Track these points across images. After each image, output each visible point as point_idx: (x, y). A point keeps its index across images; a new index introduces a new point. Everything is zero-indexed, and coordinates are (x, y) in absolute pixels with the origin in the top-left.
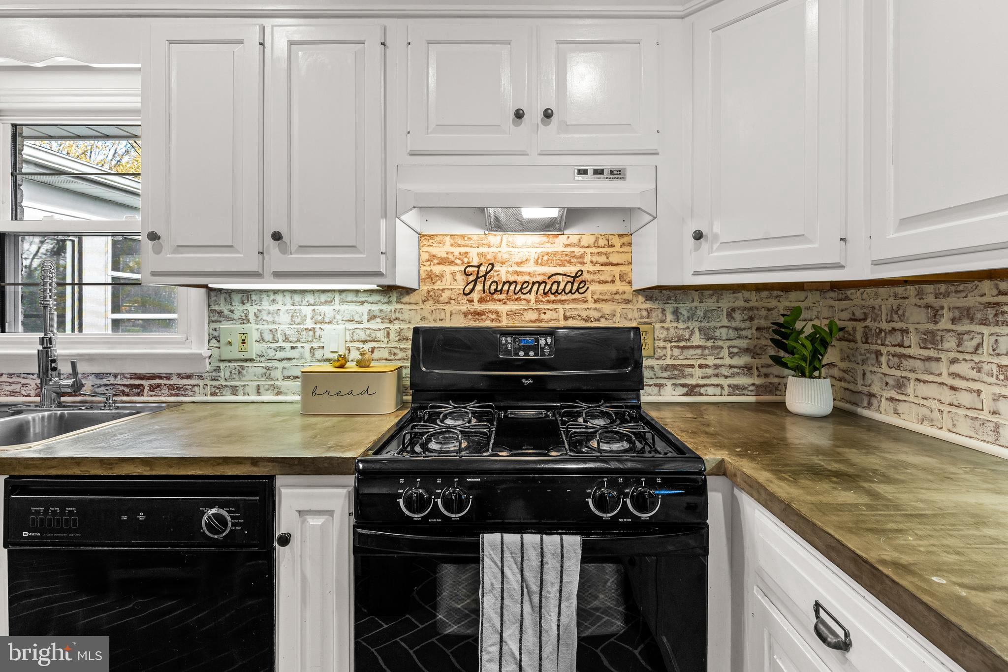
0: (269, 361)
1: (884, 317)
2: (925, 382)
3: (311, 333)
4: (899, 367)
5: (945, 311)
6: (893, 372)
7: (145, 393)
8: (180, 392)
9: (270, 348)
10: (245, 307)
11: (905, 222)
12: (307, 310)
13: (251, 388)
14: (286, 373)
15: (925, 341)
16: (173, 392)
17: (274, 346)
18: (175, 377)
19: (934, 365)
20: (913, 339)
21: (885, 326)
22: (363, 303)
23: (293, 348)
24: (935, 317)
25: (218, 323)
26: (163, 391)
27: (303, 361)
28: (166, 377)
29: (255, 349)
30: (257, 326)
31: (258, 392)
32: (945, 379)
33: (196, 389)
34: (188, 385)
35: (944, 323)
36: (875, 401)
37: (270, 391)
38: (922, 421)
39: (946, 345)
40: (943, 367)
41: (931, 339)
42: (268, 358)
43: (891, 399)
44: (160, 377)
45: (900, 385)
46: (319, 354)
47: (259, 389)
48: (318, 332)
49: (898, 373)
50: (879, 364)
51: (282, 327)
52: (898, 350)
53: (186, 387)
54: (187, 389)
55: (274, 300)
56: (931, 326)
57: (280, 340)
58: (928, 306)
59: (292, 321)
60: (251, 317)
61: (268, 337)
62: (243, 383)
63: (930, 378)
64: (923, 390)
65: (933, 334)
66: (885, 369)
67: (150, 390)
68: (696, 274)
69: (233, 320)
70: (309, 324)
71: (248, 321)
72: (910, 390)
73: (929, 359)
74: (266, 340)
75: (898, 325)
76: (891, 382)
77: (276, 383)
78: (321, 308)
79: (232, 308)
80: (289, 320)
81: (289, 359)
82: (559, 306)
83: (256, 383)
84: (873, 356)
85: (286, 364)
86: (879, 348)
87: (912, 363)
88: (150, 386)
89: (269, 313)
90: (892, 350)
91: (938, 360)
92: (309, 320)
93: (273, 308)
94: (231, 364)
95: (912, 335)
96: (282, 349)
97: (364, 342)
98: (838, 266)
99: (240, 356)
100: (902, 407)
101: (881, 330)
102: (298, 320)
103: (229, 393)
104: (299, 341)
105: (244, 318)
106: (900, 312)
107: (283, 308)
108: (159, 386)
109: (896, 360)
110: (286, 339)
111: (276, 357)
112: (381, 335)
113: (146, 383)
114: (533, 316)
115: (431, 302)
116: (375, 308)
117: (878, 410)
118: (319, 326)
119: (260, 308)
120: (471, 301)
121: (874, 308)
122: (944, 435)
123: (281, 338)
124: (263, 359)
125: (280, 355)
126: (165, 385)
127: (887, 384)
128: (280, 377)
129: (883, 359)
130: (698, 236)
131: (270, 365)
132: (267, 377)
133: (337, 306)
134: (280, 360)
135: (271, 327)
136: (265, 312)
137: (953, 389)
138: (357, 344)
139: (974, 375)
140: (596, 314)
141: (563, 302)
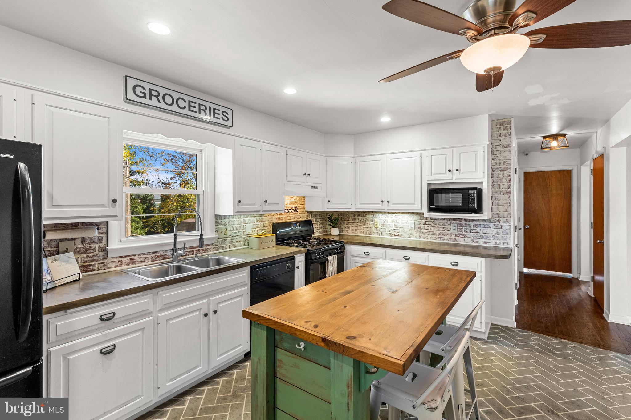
1: (345, 215)
2: (353, 226)
3: (243, 227)
6: (347, 225)
8: (206, 251)
10: (225, 220)
11: (361, 204)
12: (242, 220)
13: (227, 247)
14: (237, 240)
17: (233, 232)
18: (204, 246)
19: (354, 224)
20: (351, 219)
21: (345, 217)
22: (255, 217)
23: (238, 232)
24: (354, 216)
25: (217, 226)
27: (241, 236)
29: (229, 233)
30: (229, 226)
33: (211, 249)
35: (356, 217)
36: (343, 231)
37: (233, 247)
38: (352, 233)
39: (356, 220)
40: (356, 224)
41: (354, 219)
42: (232, 236)
43: (345, 230)
45: (348, 228)
46: (245, 233)
47: (230, 246)
48: (245, 226)
49: (348, 225)
50: (344, 224)
51: (236, 226)
52: (348, 221)
54: (208, 250)
55: (233, 217)
60: (227, 223)
61: (232, 229)
62: (225, 245)
63: (354, 226)
64: (353, 228)
65: (354, 218)
66: (345, 225)
67: (196, 252)
68: (328, 209)
69: (222, 224)
70: (242, 225)
71: (226, 225)
72: (350, 228)
73: (354, 222)
75: (348, 217)
76: (346, 227)
77: (235, 244)
78: (245, 219)
79: (222, 221)
80: (237, 224)
81: (238, 236)
82: (293, 215)
85: (237, 237)
86: (344, 221)
87: (350, 223)
88: (196, 250)
90: (347, 221)
91: (355, 222)
92: (242, 223)
94: (222, 239)
96: (236, 233)
97: (256, 228)
98: (351, 209)
99: (225, 236)
100: (349, 231)
102: (240, 223)
104: (240, 230)
107: (236, 220)
108: (199, 250)
109: (348, 223)
110: (237, 230)
112: (259, 226)
113: (194, 250)
114: (289, 218)
115: (270, 216)
116: (258, 218)
117: (344, 233)
118: (245, 225)
119: (229, 220)
120: (278, 215)
123: (235, 229)
124: (230, 237)
125: (235, 235)
128: (235, 242)
129: (345, 223)
130: (329, 201)
131: (233, 238)
132: (232, 242)
133: (249, 218)
134: (235, 236)
135: (233, 226)
136: (231, 221)
137: (357, 227)
138: (255, 229)
139: (360, 224)
140: (299, 217)
141: (294, 214)
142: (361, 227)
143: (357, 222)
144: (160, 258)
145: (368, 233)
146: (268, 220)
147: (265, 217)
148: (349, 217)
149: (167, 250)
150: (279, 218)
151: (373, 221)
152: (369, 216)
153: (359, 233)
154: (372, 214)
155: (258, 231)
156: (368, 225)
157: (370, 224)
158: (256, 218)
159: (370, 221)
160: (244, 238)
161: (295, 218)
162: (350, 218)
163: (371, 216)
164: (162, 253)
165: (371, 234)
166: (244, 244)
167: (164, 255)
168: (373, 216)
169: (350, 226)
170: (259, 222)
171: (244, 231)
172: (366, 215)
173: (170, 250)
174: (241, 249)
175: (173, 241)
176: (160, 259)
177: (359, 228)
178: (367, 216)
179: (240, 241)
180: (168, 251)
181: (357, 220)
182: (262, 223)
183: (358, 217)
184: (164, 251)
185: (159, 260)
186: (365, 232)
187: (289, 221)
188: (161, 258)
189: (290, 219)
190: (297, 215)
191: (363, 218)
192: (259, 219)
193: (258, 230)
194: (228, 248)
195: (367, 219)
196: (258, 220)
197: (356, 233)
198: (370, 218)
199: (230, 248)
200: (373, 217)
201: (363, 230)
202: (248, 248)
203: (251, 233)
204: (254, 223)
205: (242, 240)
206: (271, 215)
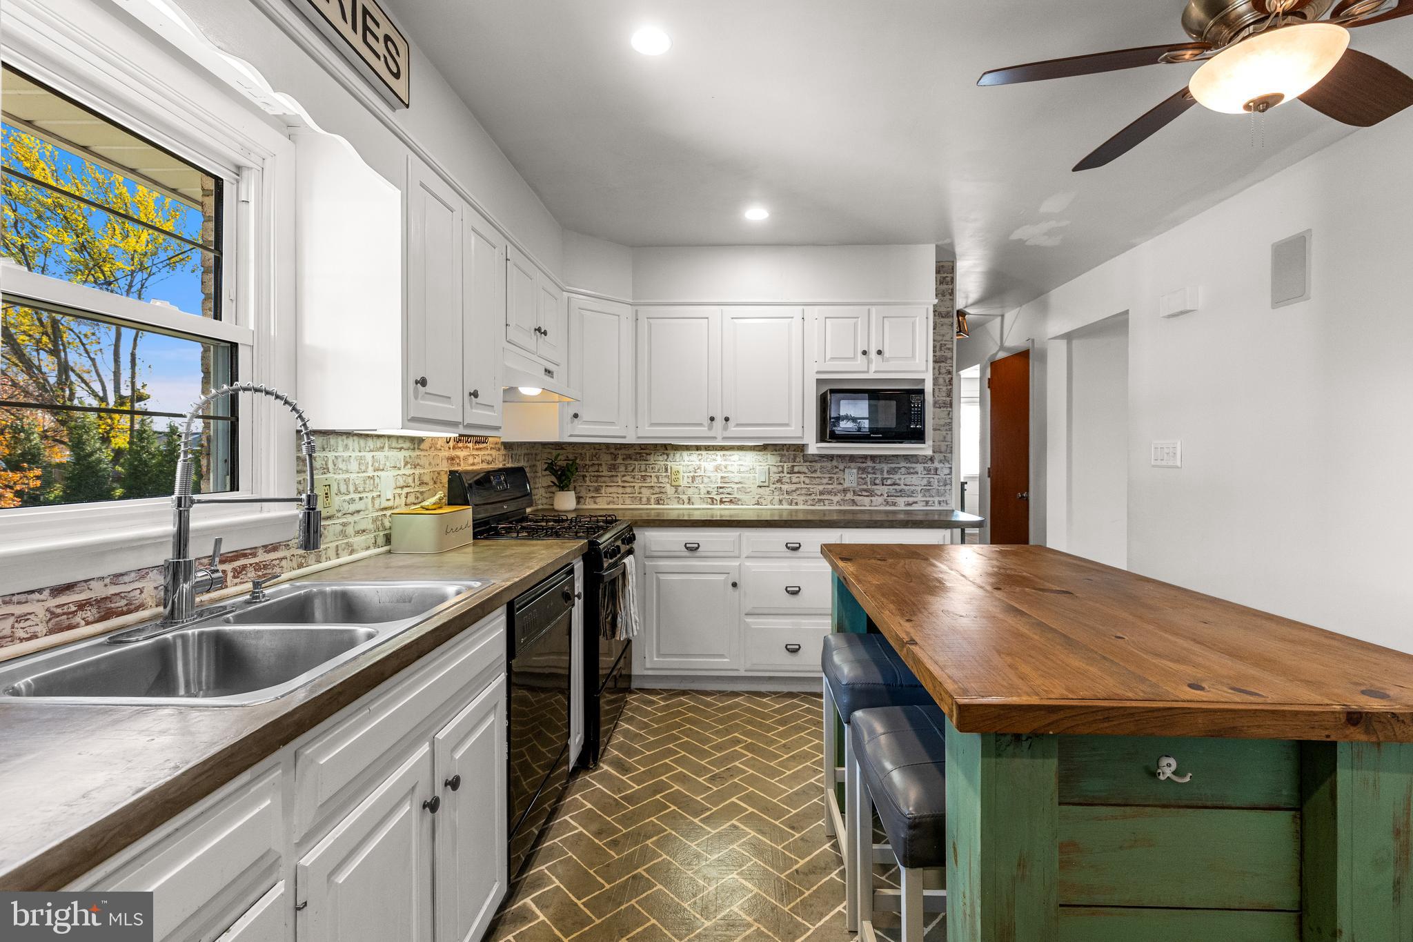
0: (345, 516)
2: (610, 486)
3: (372, 481)
4: (597, 481)
5: (620, 456)
6: (594, 484)
7: (229, 583)
9: (344, 501)
10: (324, 454)
11: (652, 425)
12: (369, 456)
13: (331, 553)
14: (358, 528)
15: (610, 468)
16: (260, 573)
17: (347, 498)
18: (260, 551)
19: (615, 479)
20: (604, 468)
21: (588, 462)
22: (401, 449)
23: (361, 499)
24: (615, 458)
25: (303, 474)
26: (249, 575)
27: (367, 512)
28: (251, 554)
29: (336, 502)
30: (336, 476)
31: (337, 554)
32: (620, 484)
33: (284, 563)
34: (276, 560)
35: (619, 461)
36: (582, 500)
37: (346, 550)
38: (608, 504)
39: (620, 470)
40: (619, 479)
41: (613, 468)
42: (344, 512)
43: (592, 497)
44: (245, 556)
45: (597, 490)
46: (377, 502)
47: (337, 550)
48: (377, 480)
49: (596, 484)
50: (585, 482)
51: (353, 476)
52: (596, 473)
53: (274, 562)
54: (274, 565)
55: (346, 445)
56: (613, 462)
57: (352, 492)
58: (611, 453)
59: (360, 469)
60: (331, 466)
61: (343, 488)
62: (325, 546)
63: (613, 484)
64: (609, 490)
65: (614, 465)
66: (588, 483)
67: (234, 577)
68: (571, 436)
70: (370, 473)
71: (328, 471)
72: (603, 491)
73: (613, 476)
74: (342, 492)
75: (596, 462)
76: (592, 489)
77: (350, 540)
78: (378, 454)
80: (357, 470)
81: (358, 512)
82: (479, 453)
83: (334, 544)
84: (581, 478)
85: (356, 517)
86: (584, 473)
87: (603, 478)
88: (234, 570)
89: (343, 461)
90: (593, 474)
91: (617, 476)
92: (370, 469)
93: (346, 454)
95: (603, 466)
96: (353, 501)
97: (402, 488)
98: (624, 437)
100: (598, 500)
101: (586, 465)
102: (363, 468)
103: (313, 562)
104: (364, 491)
105: (324, 466)
106: (597, 456)
107: (353, 455)
108: (244, 567)
109: (595, 478)
110: (356, 491)
111: (350, 511)
112: (410, 480)
114: (471, 460)
116: (407, 453)
117: (585, 504)
118: (376, 474)
119: (336, 454)
120: (450, 448)
121: (581, 454)
122: (620, 506)
123: (352, 488)
124: (340, 514)
125: (353, 508)
126: (251, 565)
127: (590, 490)
128: (352, 533)
129: (587, 479)
130: (576, 416)
131: (345, 520)
132: (343, 534)
133: (386, 452)
134: (352, 514)
135: (345, 476)
136: (340, 460)
137: (623, 487)
138: (399, 491)
139: (632, 480)
140: (490, 459)
141: (480, 449)
142: (634, 487)
143: (623, 473)
144: (90, 613)
145: (652, 501)
146: (430, 464)
147: (422, 453)
148: (600, 462)
149: (122, 575)
150: (452, 459)
151: (666, 470)
152: (656, 458)
153: (628, 501)
154: (664, 453)
155: (407, 497)
156: (655, 479)
157: (658, 477)
158: (404, 453)
159: (659, 470)
160: (375, 520)
161: (482, 461)
162: (601, 465)
163: (661, 458)
164: (98, 591)
165: (661, 502)
166: (373, 541)
167: (106, 598)
168: (665, 457)
169: (602, 486)
170: (409, 466)
171: (375, 494)
172: (648, 456)
173: (133, 575)
174: (370, 557)
175: (170, 528)
176: (90, 619)
177: (628, 490)
178: (652, 459)
179: (364, 531)
180: (126, 579)
181: (622, 468)
182: (417, 472)
183: (626, 462)
184: (107, 581)
185: (88, 623)
186: (644, 500)
187: (470, 468)
188: (94, 611)
189: (473, 464)
190: (486, 453)
191: (640, 463)
192: (410, 456)
193: (407, 493)
194: (335, 556)
195: (651, 466)
196: (408, 460)
197: (621, 501)
198: (659, 463)
199: (338, 556)
200: (666, 461)
201: (640, 493)
202: (389, 552)
203: (390, 504)
204: (399, 469)
205: (371, 526)
206: (436, 449)
